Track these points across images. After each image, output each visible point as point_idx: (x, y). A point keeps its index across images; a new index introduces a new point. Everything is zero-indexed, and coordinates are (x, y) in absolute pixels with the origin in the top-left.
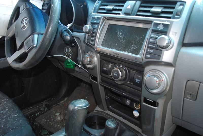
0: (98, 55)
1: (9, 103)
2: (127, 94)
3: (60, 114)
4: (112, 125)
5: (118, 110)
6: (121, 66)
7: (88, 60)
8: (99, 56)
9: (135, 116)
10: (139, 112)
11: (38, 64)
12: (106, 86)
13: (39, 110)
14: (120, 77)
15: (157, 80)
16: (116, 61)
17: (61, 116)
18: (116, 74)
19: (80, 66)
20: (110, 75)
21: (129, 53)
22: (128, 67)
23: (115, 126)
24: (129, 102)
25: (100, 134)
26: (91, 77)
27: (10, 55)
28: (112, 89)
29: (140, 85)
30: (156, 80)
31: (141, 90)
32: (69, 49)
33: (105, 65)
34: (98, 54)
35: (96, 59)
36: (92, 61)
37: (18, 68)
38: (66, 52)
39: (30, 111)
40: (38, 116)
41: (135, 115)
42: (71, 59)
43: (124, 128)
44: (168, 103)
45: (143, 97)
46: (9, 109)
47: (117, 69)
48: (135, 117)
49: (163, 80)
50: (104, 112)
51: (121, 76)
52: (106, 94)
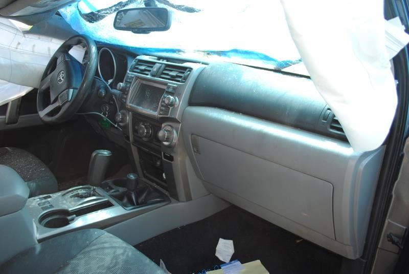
0: (130, 113)
6: (148, 124)
12: (139, 147)
14: (145, 134)
18: (142, 131)
19: (116, 126)
24: (159, 163)
26: (125, 136)
27: (42, 108)
33: (137, 124)
35: (128, 118)
36: (124, 119)
38: (102, 109)
42: (107, 117)
43: (152, 189)
45: (163, 152)
47: (143, 126)
48: (163, 179)
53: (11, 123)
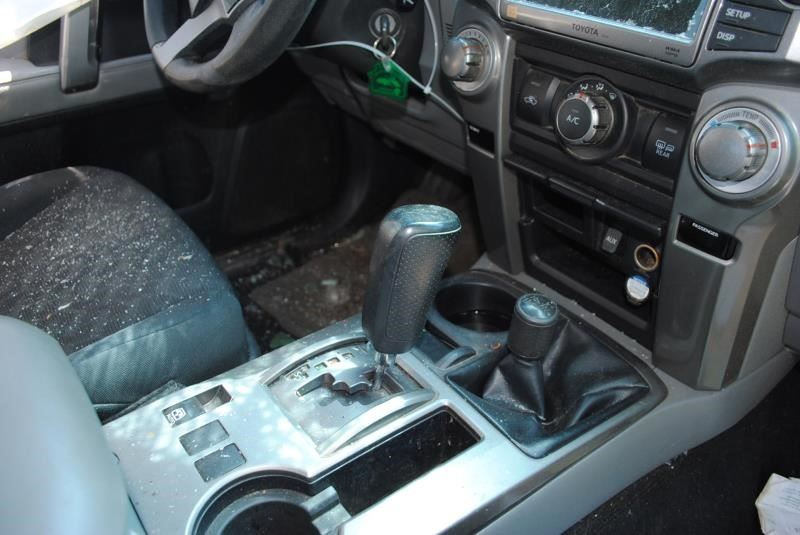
0: (508, 38)
1: (162, 217)
2: (613, 205)
3: (340, 283)
4: (540, 314)
5: (567, 274)
6: (600, 88)
7: (463, 60)
8: (510, 44)
9: (634, 299)
10: (653, 281)
11: (270, 67)
12: (527, 169)
13: (262, 265)
14: (592, 131)
15: (751, 141)
16: (579, 66)
17: (344, 292)
18: (576, 119)
19: (427, 90)
20: (550, 127)
21: (640, 24)
22: (628, 92)
23: (552, 319)
24: (614, 241)
25: (489, 347)
26: (471, 131)
27: (163, 34)
28: (555, 181)
29: (671, 167)
30: (746, 140)
31: (671, 187)
32: (387, 19)
33: (533, 83)
34: (508, 33)
35: (498, 58)
36: (481, 64)
37: (196, 82)
38: (376, 31)
39: (231, 264)
40: (260, 283)
41: (633, 295)
42: (394, 58)
43: (584, 337)
44: (779, 253)
45: (679, 217)
46: (163, 237)
47: (583, 97)
48: (630, 300)
49: (775, 145)
50: (507, 277)
51: (597, 127)
52: (525, 207)
53: (80, 89)
